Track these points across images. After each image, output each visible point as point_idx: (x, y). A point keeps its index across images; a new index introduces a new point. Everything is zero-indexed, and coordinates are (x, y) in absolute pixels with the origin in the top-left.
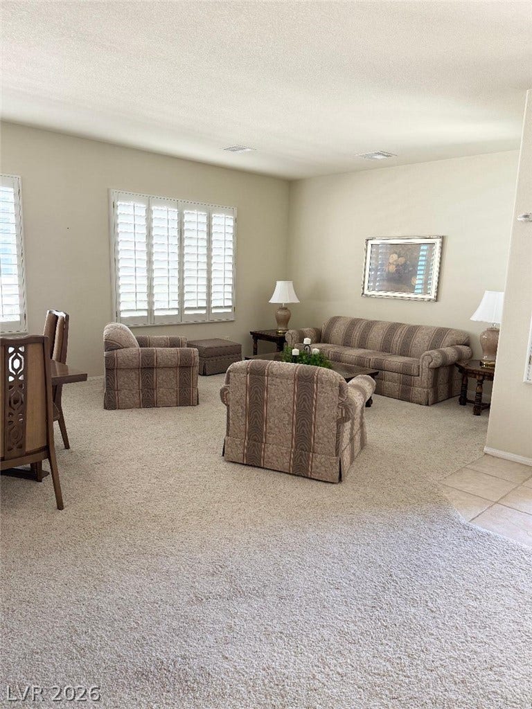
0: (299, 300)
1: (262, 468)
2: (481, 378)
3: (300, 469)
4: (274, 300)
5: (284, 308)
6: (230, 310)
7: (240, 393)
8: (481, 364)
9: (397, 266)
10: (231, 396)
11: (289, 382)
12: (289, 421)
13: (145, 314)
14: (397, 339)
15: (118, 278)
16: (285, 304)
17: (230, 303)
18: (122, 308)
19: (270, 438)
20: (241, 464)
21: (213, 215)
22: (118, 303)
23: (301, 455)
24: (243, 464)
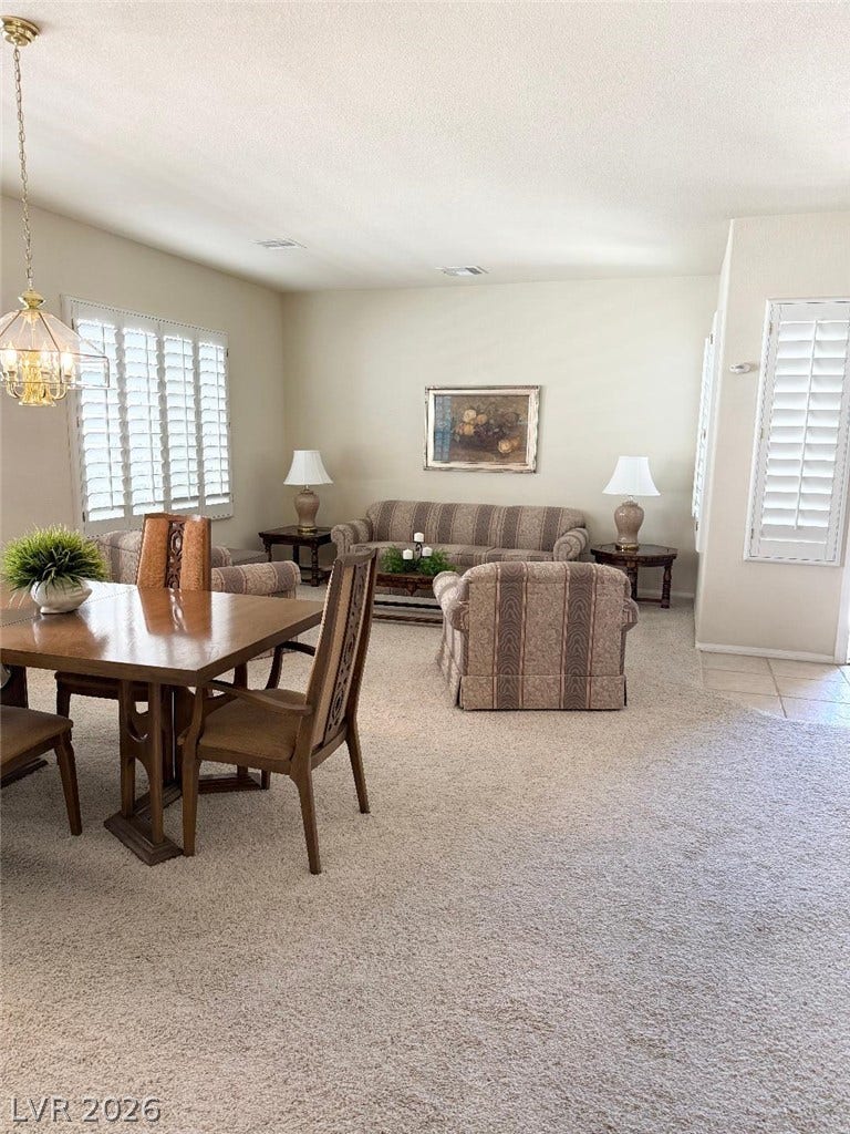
0: (332, 479)
1: (521, 710)
2: (633, 565)
3: (575, 701)
4: (290, 481)
5: (307, 491)
6: (226, 500)
7: (484, 612)
8: (618, 548)
9: (476, 426)
10: (471, 618)
11: (558, 586)
12: (557, 639)
13: (120, 514)
14: (496, 527)
15: (82, 453)
16: (310, 486)
17: (226, 490)
18: (90, 506)
19: (530, 666)
20: (490, 710)
21: (200, 344)
22: (85, 500)
23: (575, 681)
24: (493, 710)
